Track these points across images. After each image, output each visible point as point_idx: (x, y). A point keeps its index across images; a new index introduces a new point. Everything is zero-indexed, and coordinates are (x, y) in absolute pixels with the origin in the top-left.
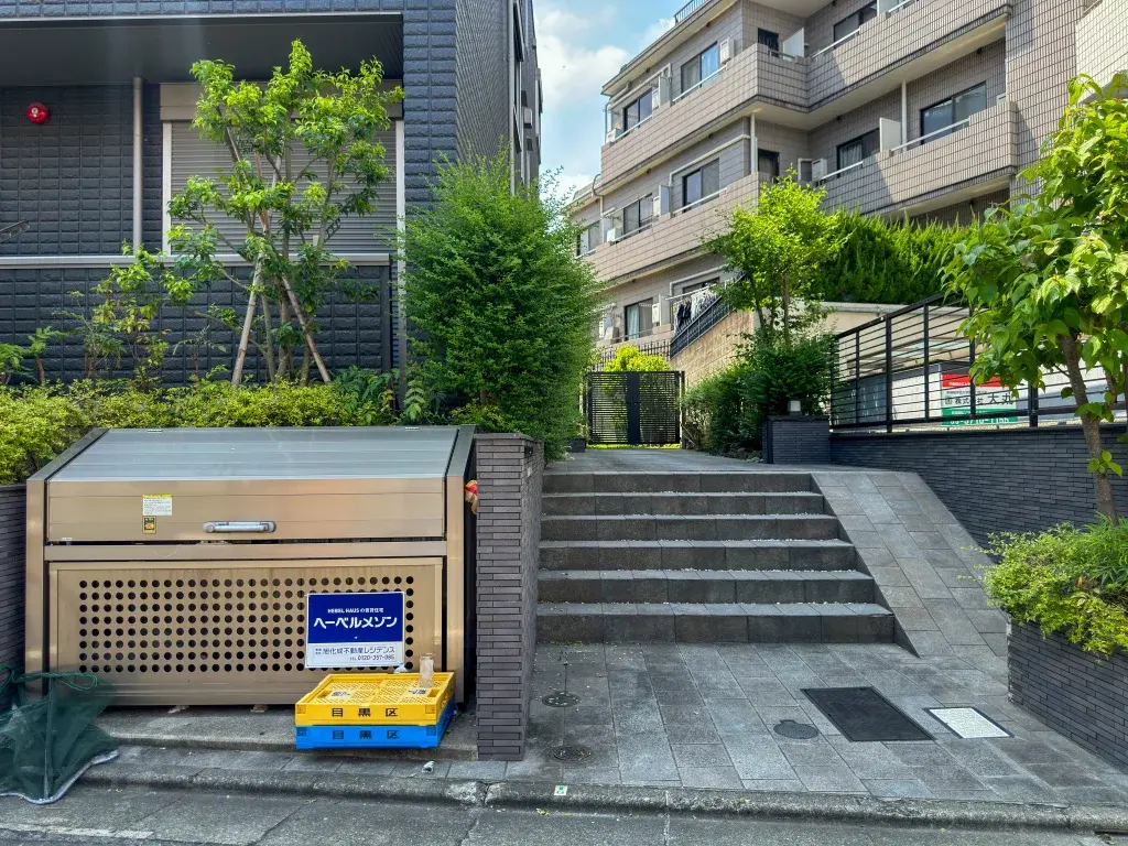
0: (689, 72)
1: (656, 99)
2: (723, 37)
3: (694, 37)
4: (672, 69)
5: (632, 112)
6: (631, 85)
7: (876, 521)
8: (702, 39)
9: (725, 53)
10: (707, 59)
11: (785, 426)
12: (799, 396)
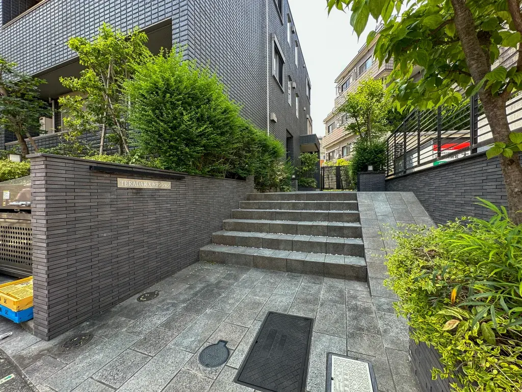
0: (362, 68)
1: (351, 80)
3: (363, 57)
4: (357, 69)
5: (344, 86)
6: (344, 78)
7: (379, 214)
8: (366, 56)
10: (368, 62)
11: (365, 176)
12: (372, 164)
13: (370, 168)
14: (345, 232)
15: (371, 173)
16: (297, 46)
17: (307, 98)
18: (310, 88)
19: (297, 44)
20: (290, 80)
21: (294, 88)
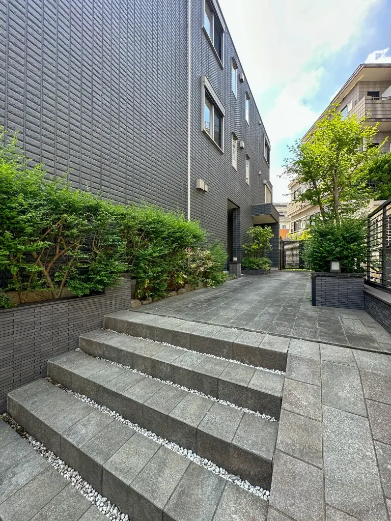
2: (350, 102)
8: (340, 107)
9: (350, 107)
10: (343, 114)
11: (325, 280)
12: (338, 259)
13: (335, 266)
15: (335, 275)
16: (248, 98)
17: (264, 161)
18: (268, 150)
19: (249, 96)
20: (235, 138)
21: (242, 148)
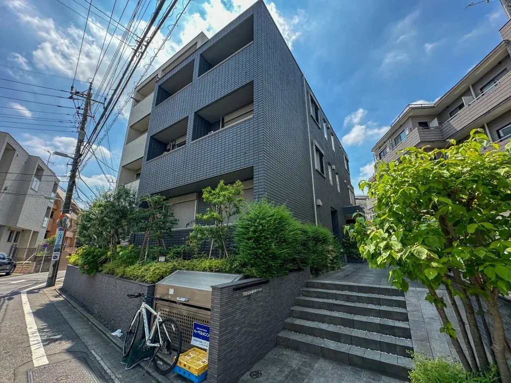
0: (397, 140)
1: (388, 150)
2: (406, 128)
3: (396, 131)
4: (392, 141)
5: (382, 154)
6: (380, 147)
7: (426, 316)
8: (399, 130)
9: (407, 132)
10: (402, 135)
14: (396, 331)
17: (346, 171)
19: (332, 134)
20: (330, 164)
21: (334, 169)
